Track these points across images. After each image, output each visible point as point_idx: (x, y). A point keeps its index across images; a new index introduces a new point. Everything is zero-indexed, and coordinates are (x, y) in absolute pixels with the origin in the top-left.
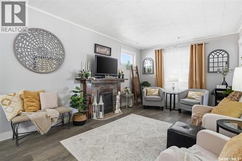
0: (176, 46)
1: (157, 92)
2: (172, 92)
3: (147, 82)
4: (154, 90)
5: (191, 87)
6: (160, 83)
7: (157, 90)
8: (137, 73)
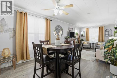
0: (94, 27)
1: (87, 43)
5: (99, 41)
6: (88, 40)
8: (79, 36)
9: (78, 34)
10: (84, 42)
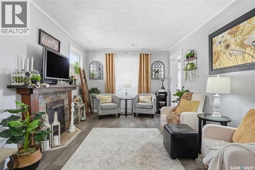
0: (126, 53)
1: (111, 99)
2: (125, 97)
3: (96, 89)
4: (106, 96)
6: (110, 89)
7: (110, 96)
8: (85, 78)
9: (80, 69)
10: (100, 95)
